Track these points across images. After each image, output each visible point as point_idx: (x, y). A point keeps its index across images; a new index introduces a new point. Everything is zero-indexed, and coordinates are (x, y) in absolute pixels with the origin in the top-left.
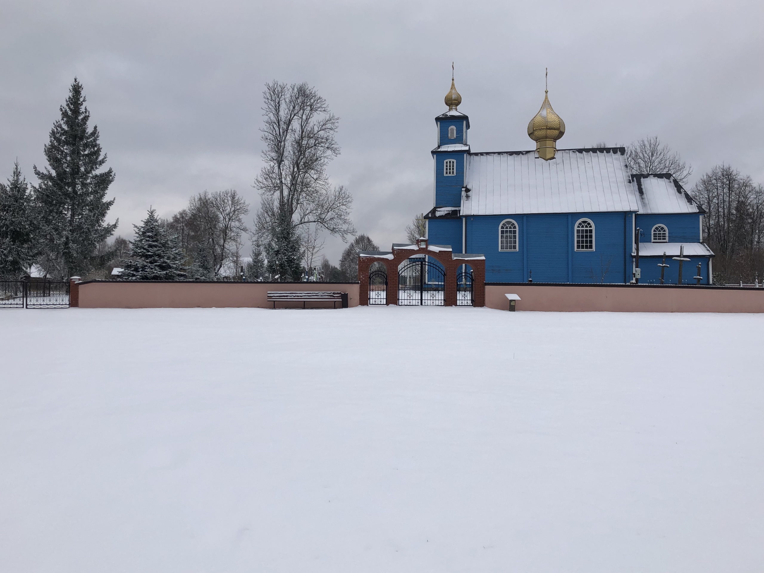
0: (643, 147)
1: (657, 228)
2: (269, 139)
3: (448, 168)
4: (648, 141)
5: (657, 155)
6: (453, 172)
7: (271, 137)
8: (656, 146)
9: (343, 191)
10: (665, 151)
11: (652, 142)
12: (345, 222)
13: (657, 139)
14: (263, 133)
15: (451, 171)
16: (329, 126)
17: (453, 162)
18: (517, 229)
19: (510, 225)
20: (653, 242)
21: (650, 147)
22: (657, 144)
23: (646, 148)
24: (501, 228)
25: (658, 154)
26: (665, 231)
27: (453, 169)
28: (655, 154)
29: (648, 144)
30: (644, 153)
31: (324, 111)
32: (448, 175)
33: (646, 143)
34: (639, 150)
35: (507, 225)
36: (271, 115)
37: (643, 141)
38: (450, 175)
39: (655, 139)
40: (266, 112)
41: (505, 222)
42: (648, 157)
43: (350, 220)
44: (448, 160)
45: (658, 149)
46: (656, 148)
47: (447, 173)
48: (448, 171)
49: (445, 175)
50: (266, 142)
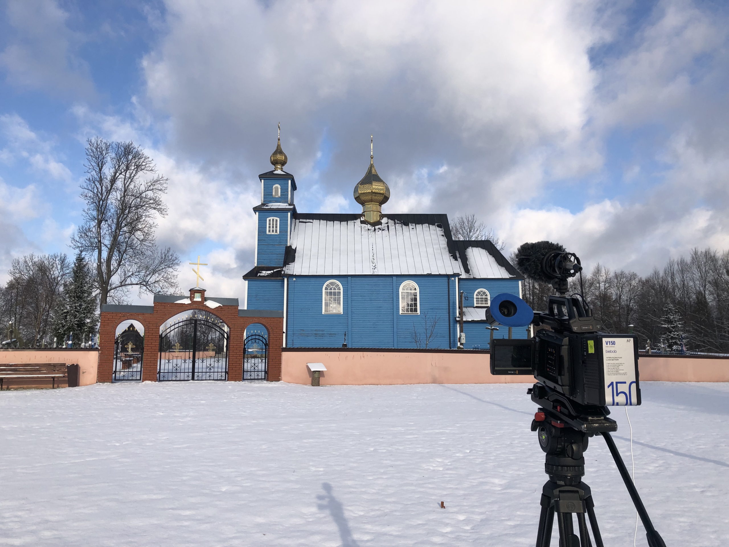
0: (462, 223)
1: (479, 293)
2: (90, 197)
3: (271, 226)
4: (467, 220)
5: (474, 231)
6: (276, 231)
7: (90, 194)
8: (473, 223)
9: (170, 253)
10: (481, 228)
11: (470, 219)
12: (172, 285)
13: (474, 217)
14: (82, 190)
15: (275, 229)
16: (157, 186)
17: (276, 220)
18: (342, 291)
19: (334, 287)
20: (477, 307)
21: (468, 223)
22: (474, 221)
23: (464, 225)
24: (325, 290)
25: (476, 230)
26: (486, 295)
27: (276, 227)
28: (472, 231)
29: (466, 221)
30: (463, 228)
31: (151, 170)
32: (271, 233)
33: (465, 220)
34: (458, 226)
35: (331, 287)
36: (94, 173)
37: (462, 218)
38: (273, 233)
39: (472, 217)
40: (88, 169)
41: (329, 283)
42: (466, 233)
43: (177, 283)
44: (271, 218)
45: (475, 225)
46: (473, 225)
47: (269, 231)
48: (271, 229)
49: (267, 232)
50: (85, 200)
